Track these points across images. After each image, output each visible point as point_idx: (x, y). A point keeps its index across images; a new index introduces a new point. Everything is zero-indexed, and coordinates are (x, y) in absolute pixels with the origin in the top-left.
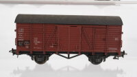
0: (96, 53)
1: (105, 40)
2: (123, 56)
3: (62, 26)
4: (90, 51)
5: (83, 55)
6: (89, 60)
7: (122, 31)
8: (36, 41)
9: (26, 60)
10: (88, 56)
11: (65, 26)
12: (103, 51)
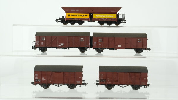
0: (136, 85)
1: (140, 79)
2: (149, 86)
3: (121, 73)
4: (133, 84)
5: (130, 86)
6: (132, 88)
7: (148, 75)
8: (109, 80)
9: (103, 88)
10: (132, 86)
11: (122, 73)
12: (139, 84)
